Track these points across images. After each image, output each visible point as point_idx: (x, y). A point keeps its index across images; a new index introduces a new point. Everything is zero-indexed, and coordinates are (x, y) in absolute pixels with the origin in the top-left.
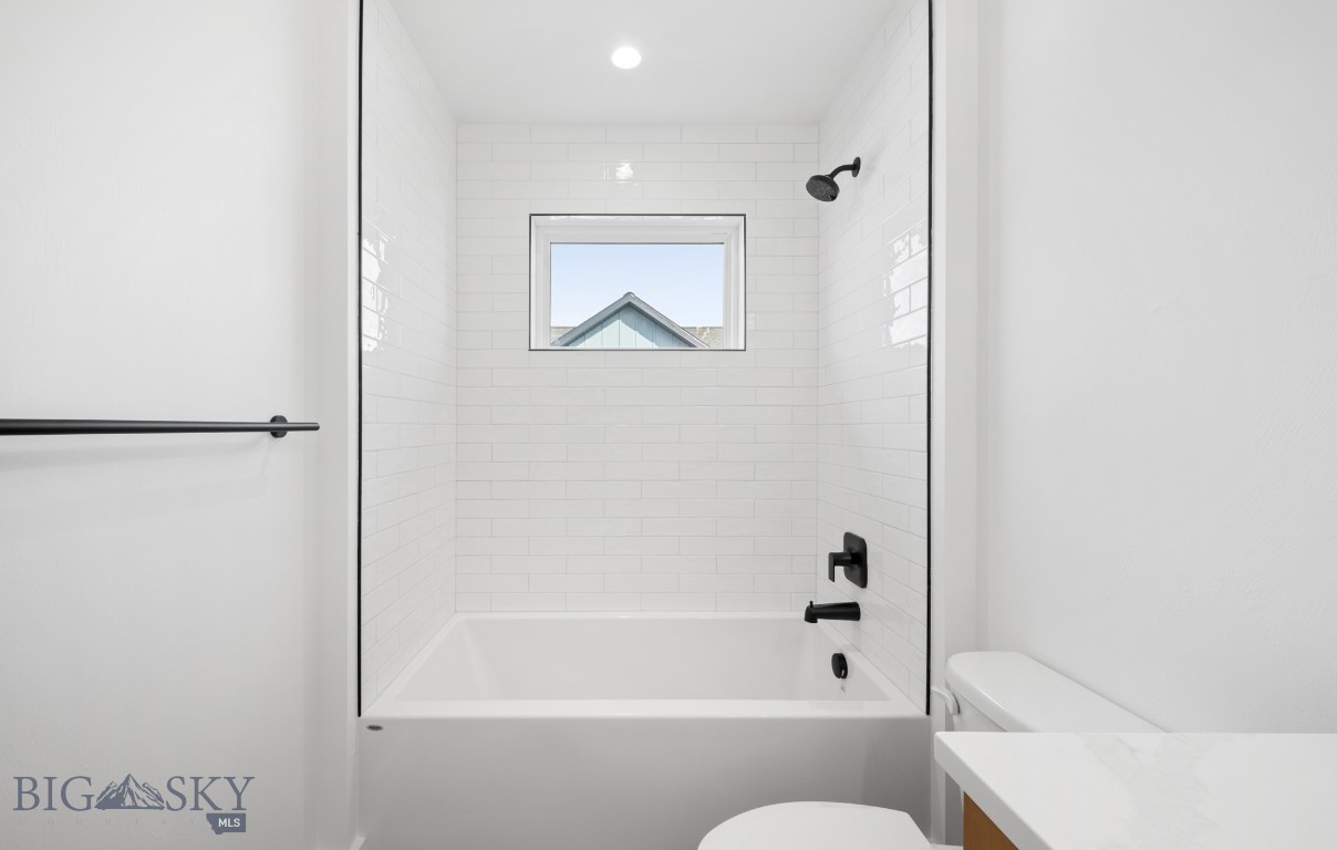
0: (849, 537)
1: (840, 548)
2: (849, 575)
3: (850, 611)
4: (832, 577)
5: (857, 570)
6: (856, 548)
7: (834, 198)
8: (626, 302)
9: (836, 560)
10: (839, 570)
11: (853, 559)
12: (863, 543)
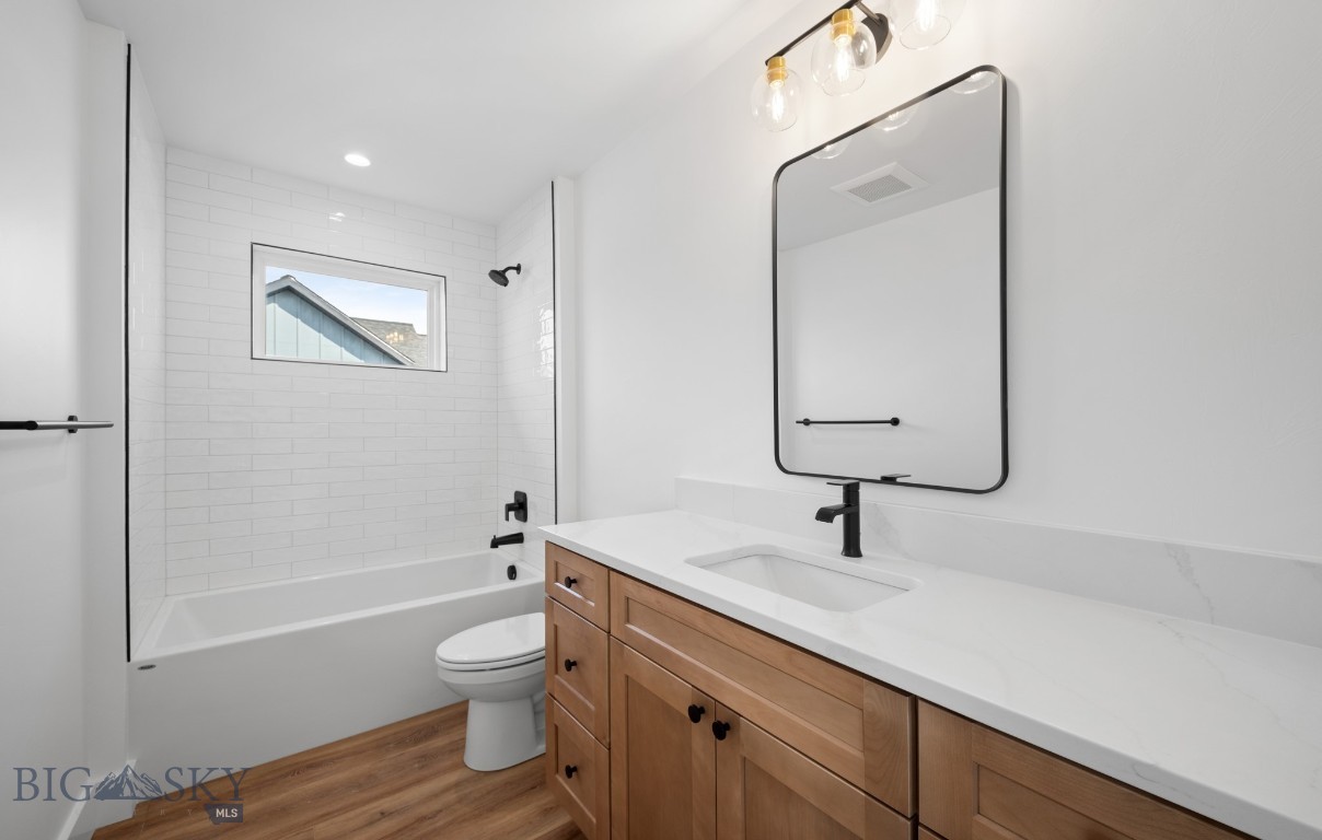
0: (517, 494)
1: (512, 501)
2: (517, 517)
3: (517, 538)
4: (507, 519)
5: (522, 512)
6: (522, 500)
7: (505, 285)
8: (284, 285)
9: (509, 508)
10: (512, 514)
11: (519, 507)
12: (525, 495)
